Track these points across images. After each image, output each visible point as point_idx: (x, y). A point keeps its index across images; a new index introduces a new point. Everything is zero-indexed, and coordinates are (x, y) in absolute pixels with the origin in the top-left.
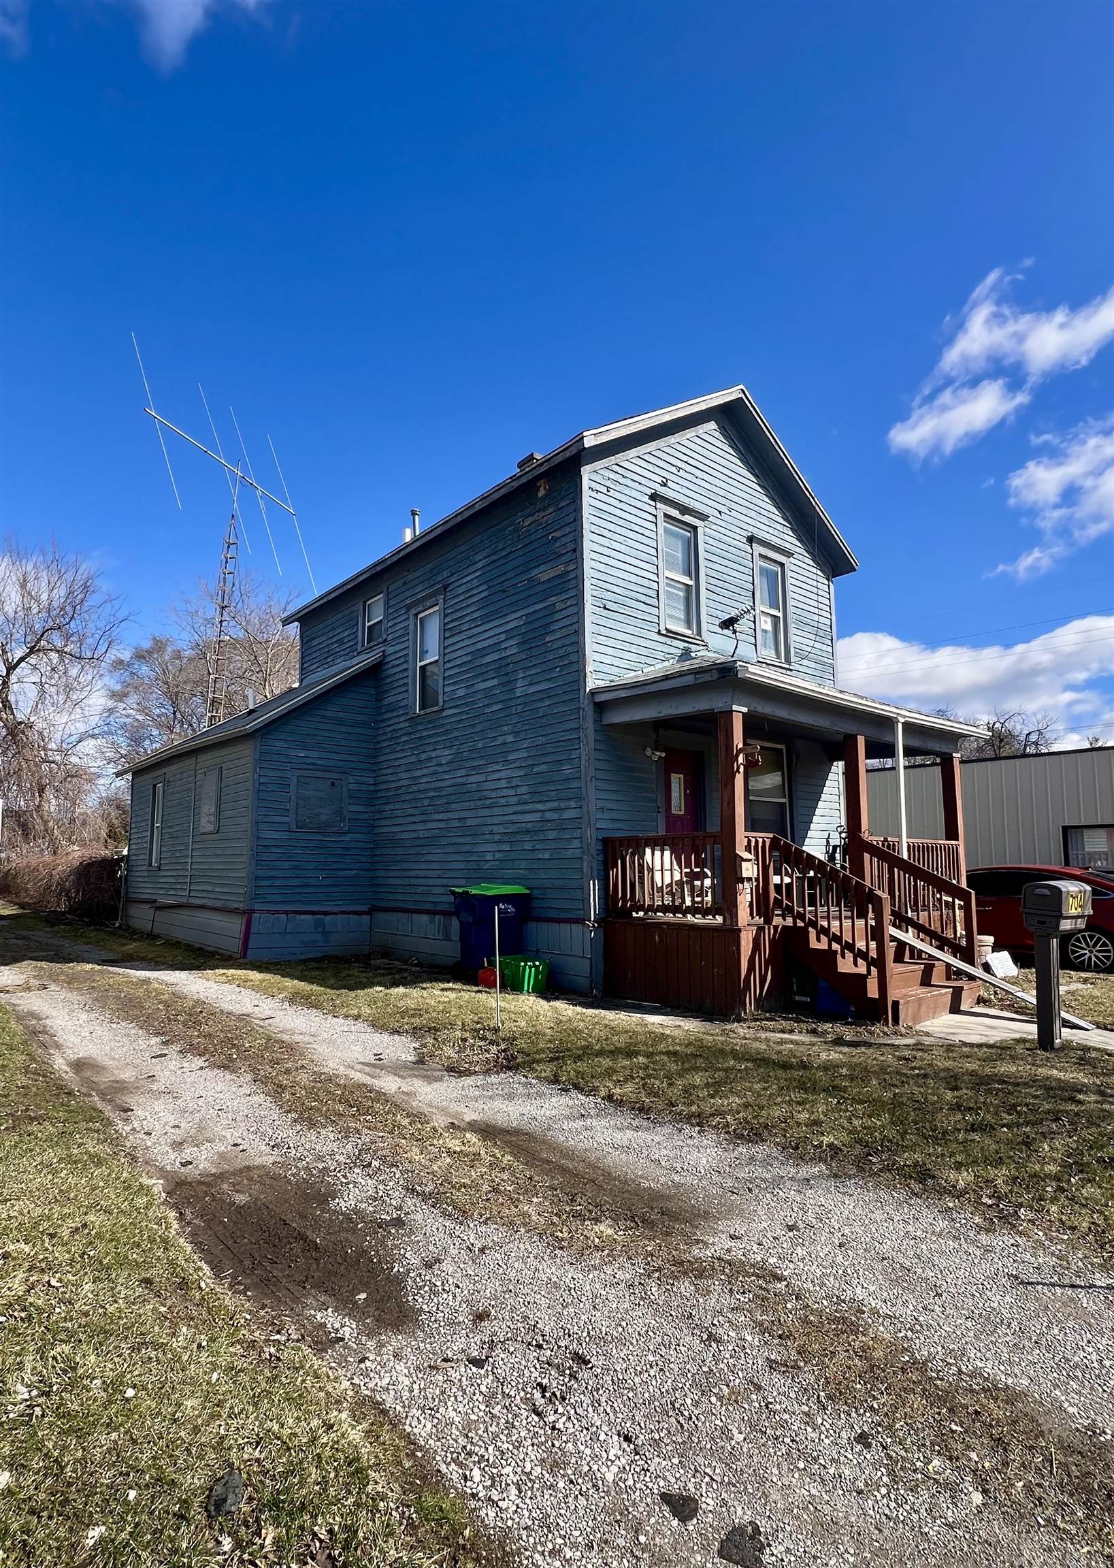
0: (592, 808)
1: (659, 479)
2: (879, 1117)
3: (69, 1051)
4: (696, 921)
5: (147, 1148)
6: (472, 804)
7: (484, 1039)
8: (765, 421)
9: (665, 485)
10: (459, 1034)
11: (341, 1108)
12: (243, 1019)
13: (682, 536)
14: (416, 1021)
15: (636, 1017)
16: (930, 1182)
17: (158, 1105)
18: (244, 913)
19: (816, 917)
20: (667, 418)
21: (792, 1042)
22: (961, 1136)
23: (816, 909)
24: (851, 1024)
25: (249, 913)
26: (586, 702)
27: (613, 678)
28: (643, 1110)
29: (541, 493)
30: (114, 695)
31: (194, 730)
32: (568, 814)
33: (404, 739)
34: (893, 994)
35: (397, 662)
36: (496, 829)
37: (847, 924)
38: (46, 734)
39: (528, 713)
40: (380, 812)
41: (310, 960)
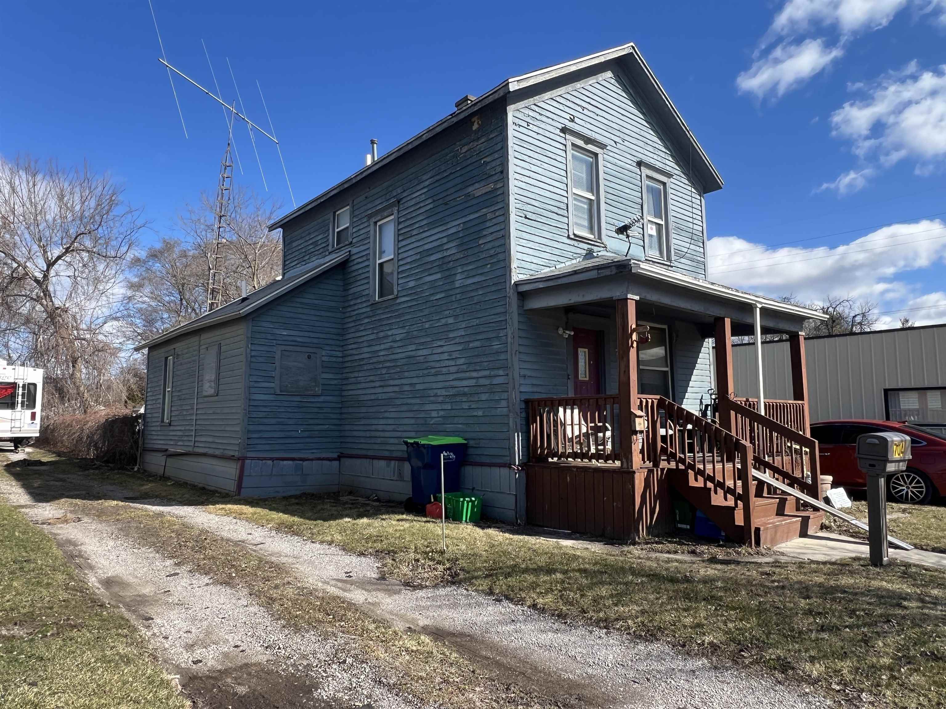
0: (516, 376)
1: (568, 117)
2: (748, 622)
3: (100, 572)
4: (599, 465)
5: (165, 649)
6: (421, 373)
7: (432, 559)
8: (649, 71)
9: (572, 121)
10: (412, 555)
11: (320, 616)
12: (239, 545)
13: (586, 162)
14: (378, 546)
15: (551, 542)
16: (790, 672)
17: (173, 614)
18: (239, 459)
19: (694, 461)
20: (573, 68)
21: (677, 561)
22: (813, 636)
23: (694, 455)
24: (722, 546)
25: (242, 459)
26: (512, 291)
27: (532, 272)
28: (561, 616)
29: (476, 126)
30: (132, 286)
31: (196, 314)
32: (496, 381)
33: (366, 321)
34: (756, 522)
35: (360, 260)
36: (439, 392)
37: (719, 466)
38: (78, 317)
39: (464, 301)
40: (347, 379)
41: (291, 497)
